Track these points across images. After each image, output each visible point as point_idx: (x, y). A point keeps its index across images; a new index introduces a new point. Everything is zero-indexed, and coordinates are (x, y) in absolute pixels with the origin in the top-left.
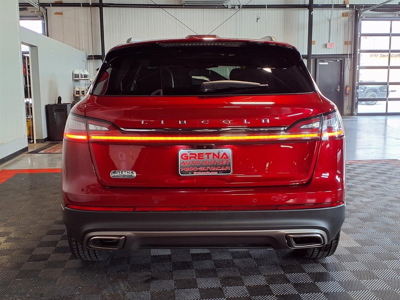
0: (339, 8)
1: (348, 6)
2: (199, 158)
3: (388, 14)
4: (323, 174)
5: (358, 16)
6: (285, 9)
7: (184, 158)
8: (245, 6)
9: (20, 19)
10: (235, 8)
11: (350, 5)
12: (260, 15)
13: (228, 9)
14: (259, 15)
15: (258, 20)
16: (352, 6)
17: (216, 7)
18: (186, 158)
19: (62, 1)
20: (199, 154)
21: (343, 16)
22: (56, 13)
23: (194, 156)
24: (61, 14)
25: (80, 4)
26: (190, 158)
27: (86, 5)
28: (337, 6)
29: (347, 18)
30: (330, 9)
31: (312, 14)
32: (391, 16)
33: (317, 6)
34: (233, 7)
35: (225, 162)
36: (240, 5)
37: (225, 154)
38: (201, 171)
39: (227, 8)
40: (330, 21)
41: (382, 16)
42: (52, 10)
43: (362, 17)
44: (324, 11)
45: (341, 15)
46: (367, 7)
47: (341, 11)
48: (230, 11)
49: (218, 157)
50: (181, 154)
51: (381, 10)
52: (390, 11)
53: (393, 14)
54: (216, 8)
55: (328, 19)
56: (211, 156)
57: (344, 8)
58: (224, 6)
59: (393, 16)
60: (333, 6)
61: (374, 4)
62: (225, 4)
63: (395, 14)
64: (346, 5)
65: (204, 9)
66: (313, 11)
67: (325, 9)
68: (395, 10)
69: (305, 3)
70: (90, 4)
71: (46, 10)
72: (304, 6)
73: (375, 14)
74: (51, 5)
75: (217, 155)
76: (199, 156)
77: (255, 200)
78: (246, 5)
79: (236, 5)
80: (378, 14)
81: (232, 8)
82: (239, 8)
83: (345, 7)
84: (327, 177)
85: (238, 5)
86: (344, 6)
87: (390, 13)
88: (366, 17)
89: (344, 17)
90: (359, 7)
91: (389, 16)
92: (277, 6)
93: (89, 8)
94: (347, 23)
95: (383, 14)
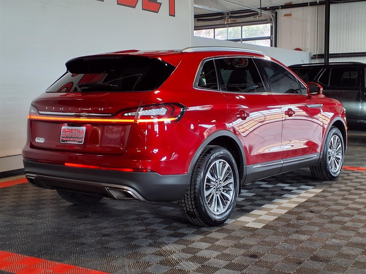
2: (71, 133)
4: (154, 150)
9: (195, 30)
19: (291, 3)
20: (71, 129)
22: (285, 15)
23: (69, 130)
24: (290, 15)
25: (308, 3)
26: (67, 131)
27: (313, 4)
35: (82, 135)
37: (82, 130)
38: (71, 141)
42: (281, 13)
49: (79, 132)
50: (63, 129)
56: (76, 131)
70: (318, 2)
71: (276, 13)
74: (280, 8)
75: (79, 130)
76: (71, 131)
84: (155, 153)
93: (317, 7)
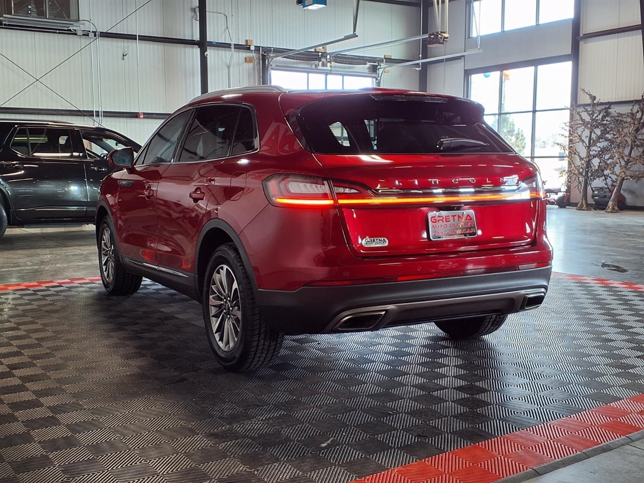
0: (240, 50)
1: (252, 48)
2: (446, 221)
3: (302, 63)
5: (267, 63)
6: (166, 44)
7: (433, 221)
8: (104, 34)
10: (88, 35)
11: (255, 46)
12: (128, 49)
13: (76, 36)
14: (126, 49)
15: (125, 57)
16: (257, 49)
17: (58, 32)
18: (435, 221)
20: (446, 216)
21: (246, 62)
23: (442, 218)
26: (439, 220)
28: (238, 47)
29: (251, 65)
30: (229, 51)
31: (207, 55)
32: (306, 66)
33: (212, 44)
34: (86, 34)
35: (470, 223)
36: (96, 32)
37: (468, 215)
38: (448, 235)
39: (76, 34)
40: (229, 67)
41: (295, 66)
43: (271, 65)
44: (220, 52)
45: (244, 60)
46: (279, 51)
47: (243, 55)
48: (79, 40)
49: (463, 219)
50: (431, 216)
51: (295, 58)
52: (305, 59)
53: (308, 64)
54: (56, 33)
55: (226, 64)
57: (247, 51)
58: (70, 30)
59: (308, 66)
60: (233, 47)
61: (291, 49)
62: (71, 28)
63: (311, 65)
64: (250, 46)
65: (35, 32)
66: (206, 51)
67: (221, 50)
68: (313, 58)
69: (193, 38)
72: (191, 43)
73: (286, 62)
75: (461, 216)
76: (446, 219)
77: (503, 262)
78: (106, 33)
79: (90, 31)
80: (290, 63)
81: (84, 35)
82: (95, 36)
83: (249, 49)
85: (93, 32)
86: (246, 48)
87: (305, 63)
88: (276, 66)
89: (247, 64)
90: (267, 50)
91: (304, 66)
92: (152, 38)
94: (252, 71)
95: (297, 63)
